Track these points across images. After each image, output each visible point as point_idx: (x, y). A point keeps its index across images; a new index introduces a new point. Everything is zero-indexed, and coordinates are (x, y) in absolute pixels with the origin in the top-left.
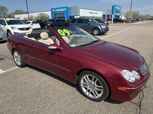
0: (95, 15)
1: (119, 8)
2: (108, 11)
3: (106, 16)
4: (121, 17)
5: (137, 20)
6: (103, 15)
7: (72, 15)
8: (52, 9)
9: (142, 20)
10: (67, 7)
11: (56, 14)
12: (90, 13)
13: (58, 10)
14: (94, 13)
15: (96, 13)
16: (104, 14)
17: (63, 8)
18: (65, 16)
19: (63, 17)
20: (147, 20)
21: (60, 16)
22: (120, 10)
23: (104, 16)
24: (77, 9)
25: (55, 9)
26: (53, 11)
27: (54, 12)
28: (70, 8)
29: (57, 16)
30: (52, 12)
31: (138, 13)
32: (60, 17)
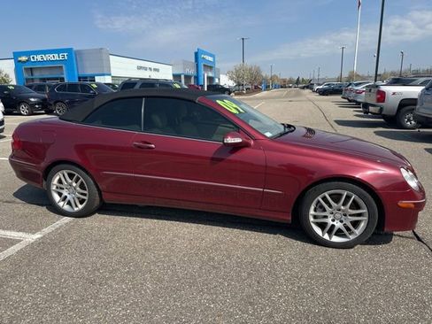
0: (154, 76)
1: (211, 59)
2: (185, 63)
3: (183, 76)
4: (217, 81)
5: (257, 89)
6: (174, 76)
7: (88, 72)
8: (16, 55)
9: (267, 88)
10: (69, 51)
11: (31, 69)
12: (140, 68)
13: (39, 58)
14: (150, 69)
15: (155, 70)
16: (177, 72)
17: (58, 51)
18: (65, 76)
19: (57, 79)
20: (275, 88)
21: (46, 75)
22: (214, 63)
23: (177, 77)
24: (101, 57)
25: (27, 54)
26: (20, 61)
27: (24, 62)
28: (79, 53)
29: (37, 75)
30: (18, 62)
31: (258, 71)
32: (48, 79)
